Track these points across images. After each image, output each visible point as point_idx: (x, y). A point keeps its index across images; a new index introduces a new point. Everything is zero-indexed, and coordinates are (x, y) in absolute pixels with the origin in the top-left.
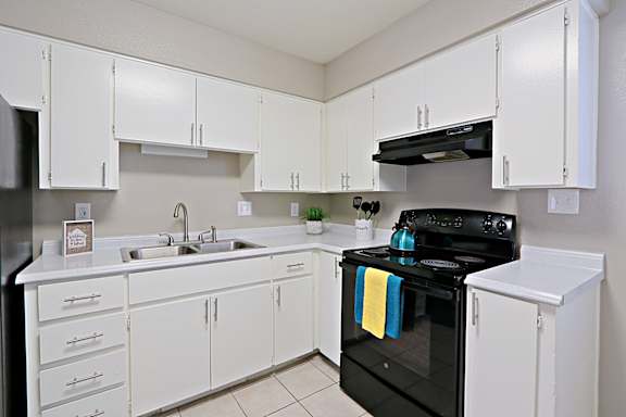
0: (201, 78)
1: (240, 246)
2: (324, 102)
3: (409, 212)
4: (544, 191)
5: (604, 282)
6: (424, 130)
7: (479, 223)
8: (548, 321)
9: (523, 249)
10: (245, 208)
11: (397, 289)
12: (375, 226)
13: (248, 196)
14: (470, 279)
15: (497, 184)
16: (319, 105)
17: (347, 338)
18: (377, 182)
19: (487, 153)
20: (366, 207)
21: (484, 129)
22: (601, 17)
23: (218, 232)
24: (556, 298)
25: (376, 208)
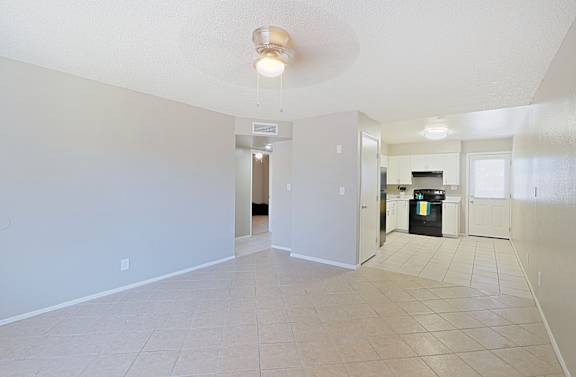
3: (417, 190)
4: (451, 185)
5: (461, 202)
6: (426, 171)
9: (447, 197)
14: (442, 201)
15: (444, 184)
18: (410, 182)
19: (442, 177)
20: (401, 188)
21: (441, 173)
25: (405, 189)
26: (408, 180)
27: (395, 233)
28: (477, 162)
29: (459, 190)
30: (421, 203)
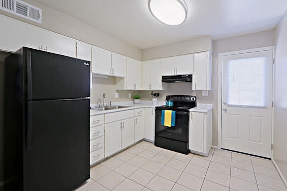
0: (113, 53)
1: (119, 107)
2: (142, 61)
3: (169, 96)
4: (201, 91)
5: (213, 110)
6: (176, 74)
7: (188, 98)
8: (205, 116)
9: (197, 104)
10: (117, 95)
11: (174, 114)
12: (158, 100)
13: (117, 91)
14: (191, 110)
15: (194, 89)
16: (140, 62)
17: (157, 131)
18: (161, 87)
19: (191, 81)
20: (155, 95)
21: (190, 76)
22: (212, 54)
23: (112, 103)
24: (207, 111)
25: (158, 95)
26: (158, 86)
27: (144, 143)
28: (231, 63)
29: (211, 96)
30: (166, 111)
